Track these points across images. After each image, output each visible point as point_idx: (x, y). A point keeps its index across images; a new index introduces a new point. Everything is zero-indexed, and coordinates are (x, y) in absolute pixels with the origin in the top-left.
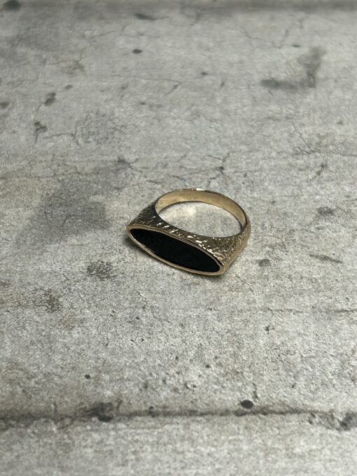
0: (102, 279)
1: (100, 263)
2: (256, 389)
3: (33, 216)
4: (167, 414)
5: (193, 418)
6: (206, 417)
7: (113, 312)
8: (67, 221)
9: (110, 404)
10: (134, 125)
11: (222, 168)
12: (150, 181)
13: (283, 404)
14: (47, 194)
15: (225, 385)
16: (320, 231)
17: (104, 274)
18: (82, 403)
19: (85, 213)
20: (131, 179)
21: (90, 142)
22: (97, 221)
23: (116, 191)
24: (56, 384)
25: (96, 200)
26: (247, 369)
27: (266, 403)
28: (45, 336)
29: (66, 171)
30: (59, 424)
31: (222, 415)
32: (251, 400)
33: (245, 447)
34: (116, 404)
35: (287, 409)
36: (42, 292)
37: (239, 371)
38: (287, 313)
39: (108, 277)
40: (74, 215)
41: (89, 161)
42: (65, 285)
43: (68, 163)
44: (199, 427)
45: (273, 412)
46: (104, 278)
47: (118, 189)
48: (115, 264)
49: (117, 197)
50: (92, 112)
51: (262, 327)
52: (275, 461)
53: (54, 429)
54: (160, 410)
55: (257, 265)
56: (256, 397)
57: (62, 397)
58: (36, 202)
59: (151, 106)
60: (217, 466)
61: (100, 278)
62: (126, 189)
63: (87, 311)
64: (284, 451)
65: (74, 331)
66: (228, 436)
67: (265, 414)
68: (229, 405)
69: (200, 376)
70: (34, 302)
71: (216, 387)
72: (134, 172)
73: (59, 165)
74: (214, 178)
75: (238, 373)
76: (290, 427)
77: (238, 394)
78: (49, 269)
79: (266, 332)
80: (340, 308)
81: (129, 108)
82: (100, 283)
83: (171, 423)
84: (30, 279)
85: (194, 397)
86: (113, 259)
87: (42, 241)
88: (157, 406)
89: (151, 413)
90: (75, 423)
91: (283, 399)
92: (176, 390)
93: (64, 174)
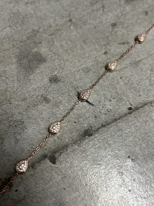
0: (57, 83)
1: (52, 76)
2: (130, 102)
3: (17, 67)
4: (108, 124)
5: (117, 122)
6: (121, 119)
7: (68, 94)
8: (30, 64)
9: (88, 129)
10: (29, 14)
11: (71, 20)
12: (49, 35)
13: (140, 103)
14: (16, 55)
15: (120, 105)
16: (116, 33)
17: (56, 80)
18: (79, 133)
19: (35, 58)
20: (42, 37)
21: (18, 27)
22: (41, 60)
23: (40, 44)
24: (67, 130)
25: (35, 51)
26: (123, 96)
27: (136, 105)
28: (51, 113)
29: (17, 43)
30: (77, 144)
31: (125, 116)
32: (130, 107)
33: (138, 124)
34: (90, 128)
35: (143, 104)
36: (40, 97)
37: (121, 98)
38: (123, 69)
39: (59, 81)
40: (31, 61)
41: (22, 35)
42: (46, 90)
43: (16, 39)
44: (121, 124)
45: (139, 108)
46: (57, 82)
47: (40, 43)
48: (58, 75)
49: (42, 47)
50: (11, 14)
51: (119, 78)
52: (149, 125)
53: (76, 147)
54: (105, 123)
55: (104, 55)
56: (131, 105)
57: (71, 134)
58: (14, 60)
59: (31, 3)
60: (134, 135)
61: (56, 82)
62: (43, 42)
63: (60, 97)
64: (150, 120)
65: (60, 107)
66: (131, 123)
67: (137, 110)
68: (125, 111)
69: (110, 105)
70: (39, 102)
71: (117, 107)
72: (41, 34)
73: (13, 41)
74: (70, 26)
75: (121, 99)
76: (147, 110)
77: (125, 106)
78: (36, 87)
79: (121, 80)
80: (138, 60)
81: (24, 7)
82: (57, 84)
83: (111, 127)
84: (32, 93)
85: (113, 114)
86: (56, 73)
87: (27, 76)
88: (103, 123)
89: (103, 126)
90: (82, 141)
91: (139, 102)
92: (106, 114)
93: (17, 45)
